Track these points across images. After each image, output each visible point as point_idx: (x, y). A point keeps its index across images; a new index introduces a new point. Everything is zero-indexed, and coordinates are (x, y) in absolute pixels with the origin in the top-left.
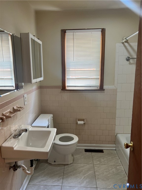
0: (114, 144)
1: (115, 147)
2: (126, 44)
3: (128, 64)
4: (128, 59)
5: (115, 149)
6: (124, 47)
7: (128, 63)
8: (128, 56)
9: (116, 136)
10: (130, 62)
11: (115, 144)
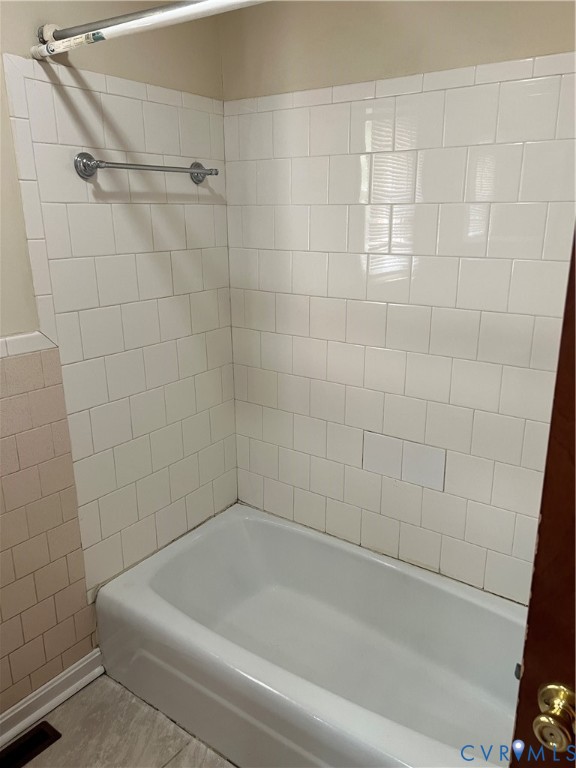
0: (93, 648)
1: (101, 660)
2: (61, 71)
3: (92, 198)
4: (86, 169)
5: (99, 670)
6: (49, 89)
7: (90, 192)
8: (85, 150)
9: (94, 602)
10: (97, 186)
11: (97, 646)
